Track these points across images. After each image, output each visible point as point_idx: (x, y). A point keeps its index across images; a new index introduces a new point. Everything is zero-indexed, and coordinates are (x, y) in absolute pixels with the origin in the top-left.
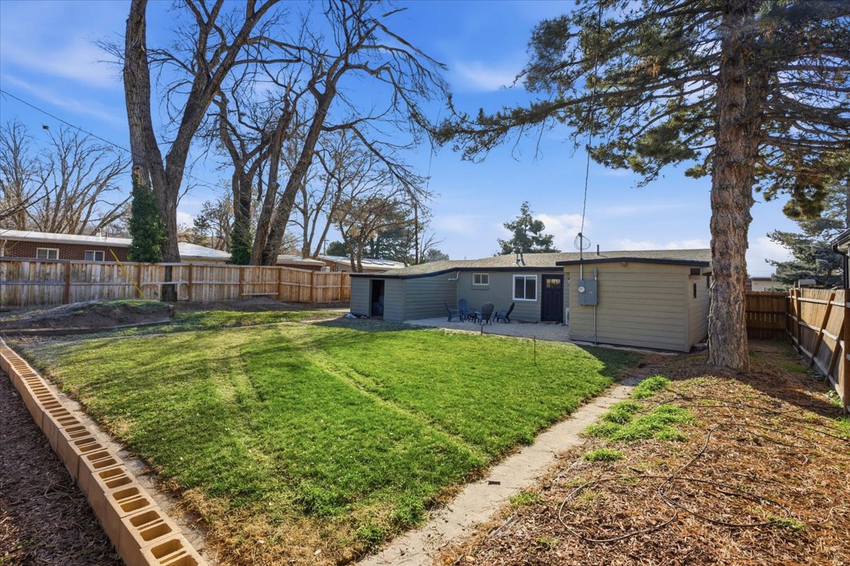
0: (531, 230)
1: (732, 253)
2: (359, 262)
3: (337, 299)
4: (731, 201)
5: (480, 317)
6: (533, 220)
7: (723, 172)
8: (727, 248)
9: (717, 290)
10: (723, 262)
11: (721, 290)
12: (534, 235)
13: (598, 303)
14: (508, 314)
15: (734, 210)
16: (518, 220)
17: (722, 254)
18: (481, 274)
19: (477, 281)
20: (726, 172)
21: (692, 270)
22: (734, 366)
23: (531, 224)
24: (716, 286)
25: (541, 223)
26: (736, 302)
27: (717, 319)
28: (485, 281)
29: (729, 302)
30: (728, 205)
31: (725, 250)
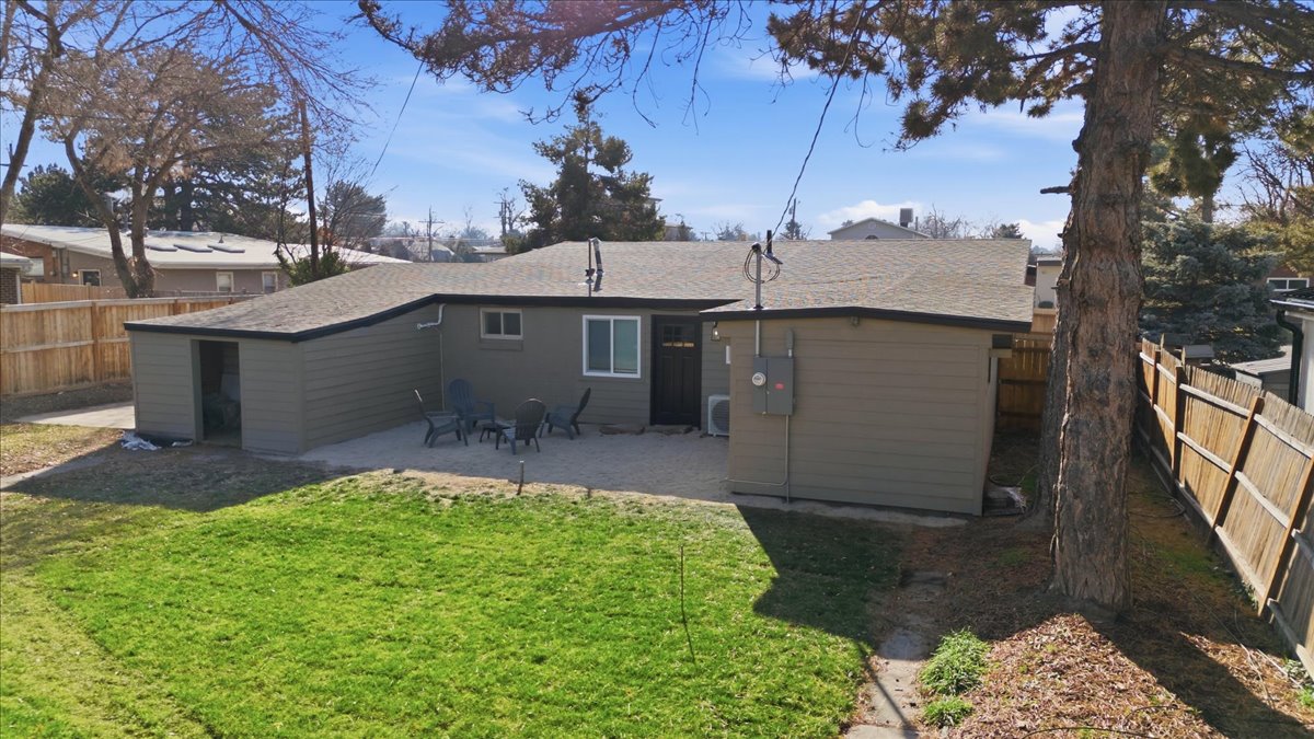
0: (598, 161)
1: (1115, 354)
2: (139, 247)
3: (83, 379)
4: (1120, 232)
5: (510, 433)
6: (605, 138)
7: (1109, 165)
8: (1104, 340)
9: (1079, 433)
10: (1094, 371)
11: (1086, 432)
12: (607, 173)
13: (795, 408)
14: (576, 415)
15: (1125, 254)
16: (566, 133)
17: (1093, 353)
18: (503, 311)
19: (493, 327)
20: (1116, 167)
21: (995, 339)
22: (1107, 599)
23: (599, 148)
24: (1076, 422)
25: (622, 145)
26: (1115, 459)
27: (1076, 497)
28: (513, 328)
29: (1102, 461)
30: (1113, 243)
31: (1099, 345)
